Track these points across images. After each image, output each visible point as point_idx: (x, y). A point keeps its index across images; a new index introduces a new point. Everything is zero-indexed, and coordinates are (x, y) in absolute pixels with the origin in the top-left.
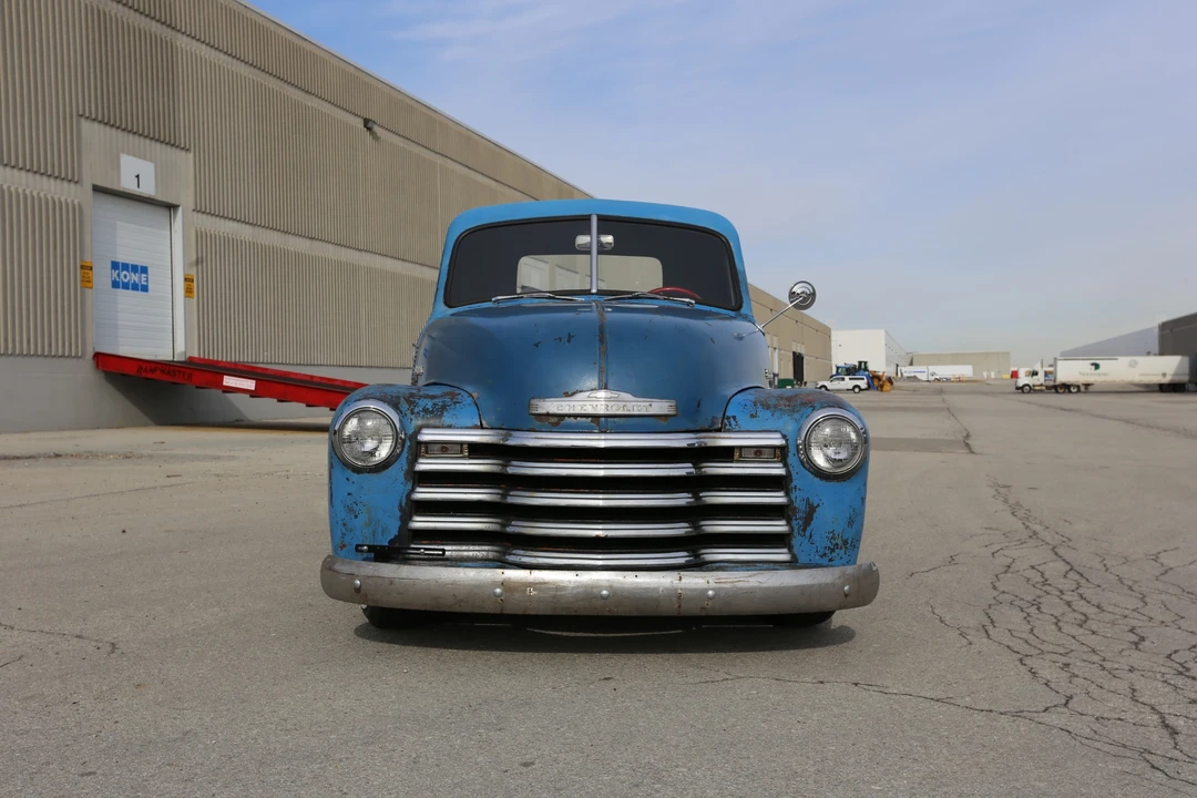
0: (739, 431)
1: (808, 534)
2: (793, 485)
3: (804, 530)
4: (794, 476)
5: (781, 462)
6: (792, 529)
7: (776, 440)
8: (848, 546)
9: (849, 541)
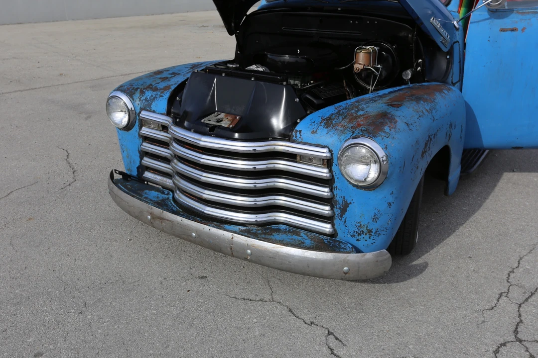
0: (301, 143)
1: (343, 219)
2: (335, 185)
3: (341, 216)
4: (336, 180)
5: (328, 168)
6: (334, 213)
7: (324, 153)
8: (372, 234)
9: (374, 231)
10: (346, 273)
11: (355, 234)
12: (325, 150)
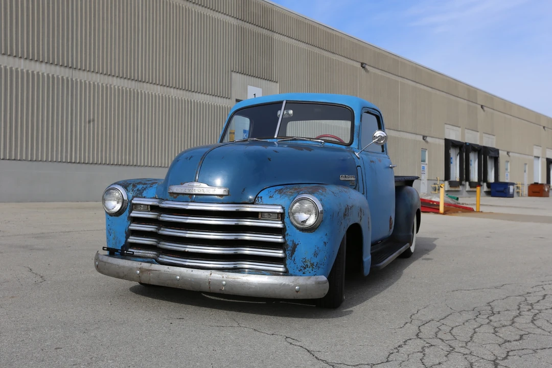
0: (262, 204)
1: (293, 258)
2: (286, 233)
3: (291, 256)
4: (287, 228)
5: (281, 221)
6: (286, 255)
7: (279, 210)
8: (314, 267)
9: (315, 264)
10: (297, 292)
11: (302, 268)
12: (280, 207)
